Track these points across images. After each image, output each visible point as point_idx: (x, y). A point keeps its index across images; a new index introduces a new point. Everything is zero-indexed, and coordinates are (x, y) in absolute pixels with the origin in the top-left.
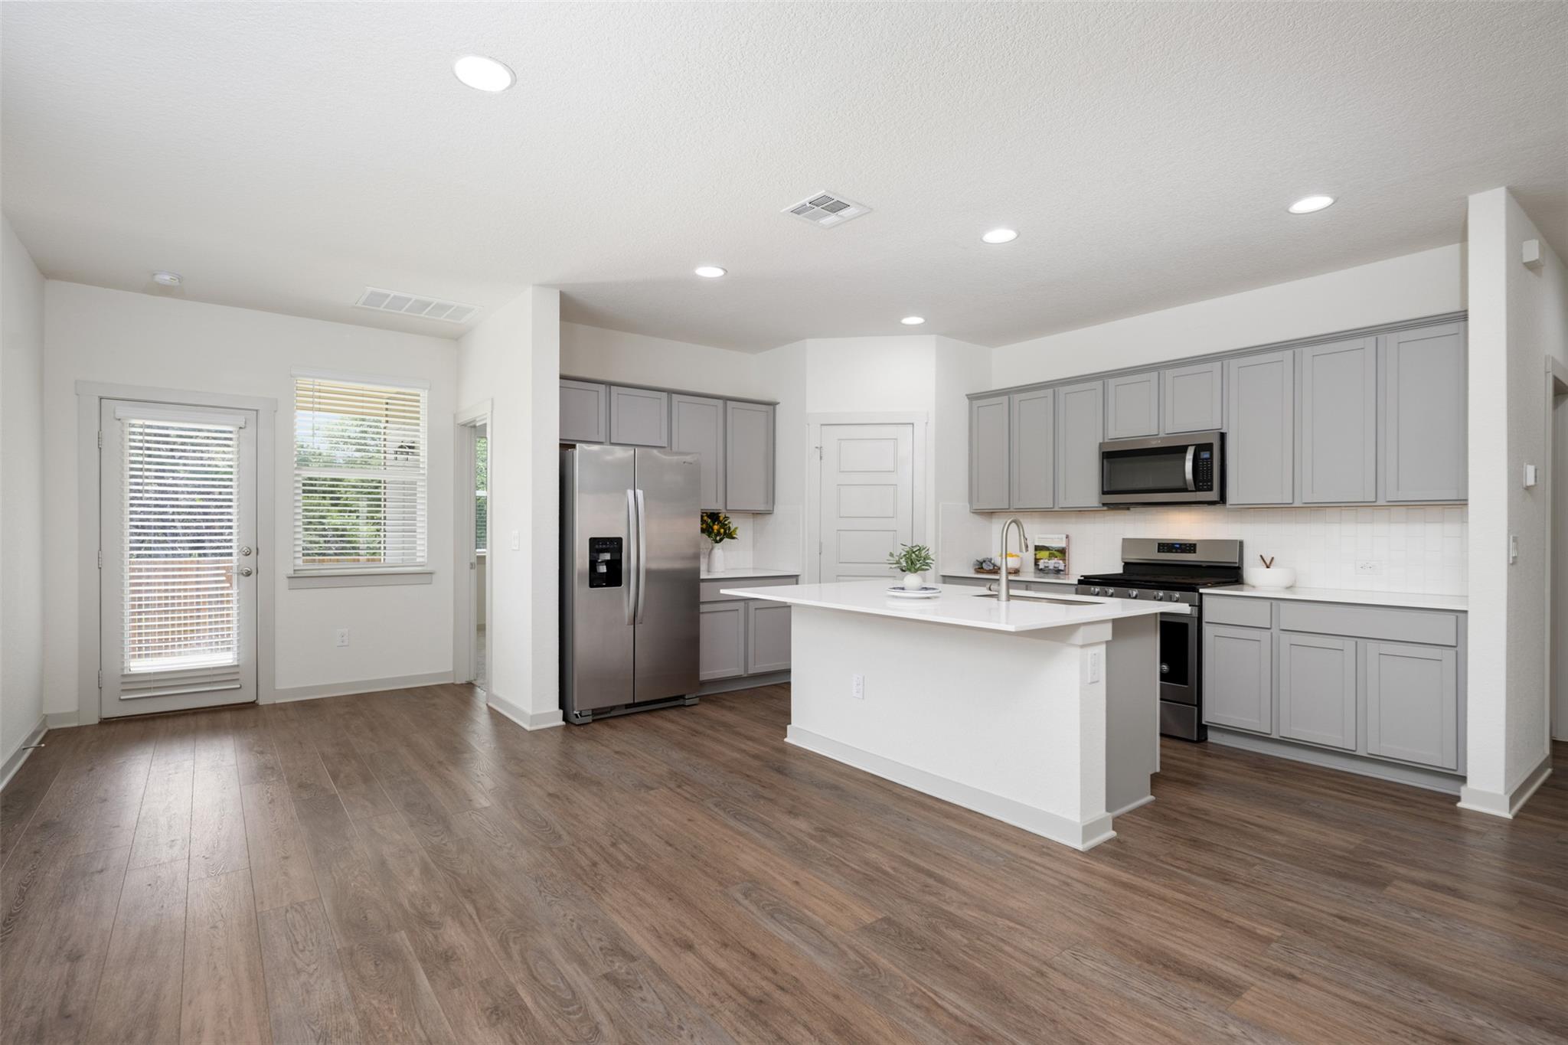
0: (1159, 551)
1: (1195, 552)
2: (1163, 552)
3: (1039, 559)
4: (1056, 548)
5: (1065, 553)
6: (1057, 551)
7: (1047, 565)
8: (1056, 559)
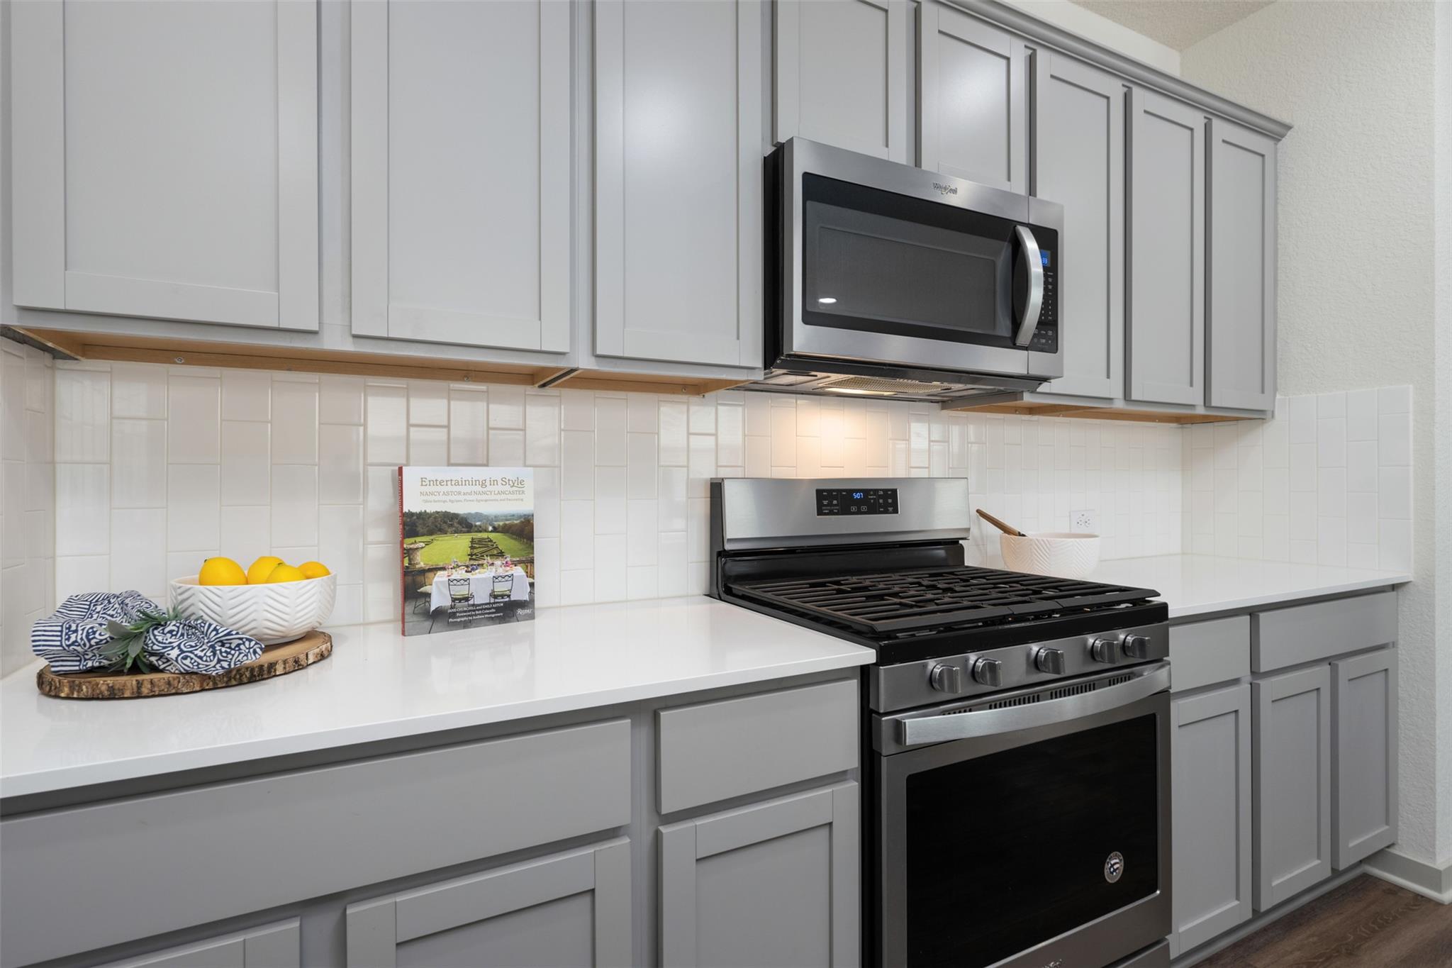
0: (820, 512)
1: (896, 511)
2: (831, 513)
3: (423, 572)
4: (497, 518)
5: (530, 538)
6: (495, 530)
7: (462, 591)
8: (498, 562)
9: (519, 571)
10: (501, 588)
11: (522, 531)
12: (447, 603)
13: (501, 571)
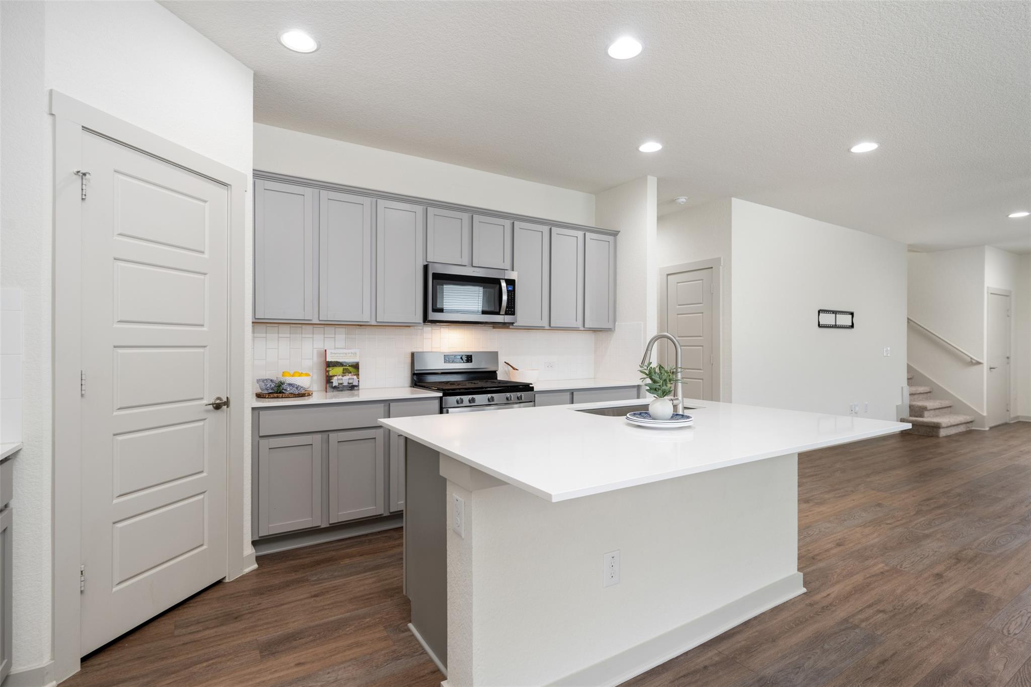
0: (445, 362)
1: (471, 362)
2: (449, 362)
3: (331, 376)
4: (350, 363)
5: (358, 369)
6: (349, 366)
7: (341, 382)
8: (350, 375)
9: (355, 377)
10: (351, 381)
11: (356, 366)
12: (337, 385)
13: (351, 377)
